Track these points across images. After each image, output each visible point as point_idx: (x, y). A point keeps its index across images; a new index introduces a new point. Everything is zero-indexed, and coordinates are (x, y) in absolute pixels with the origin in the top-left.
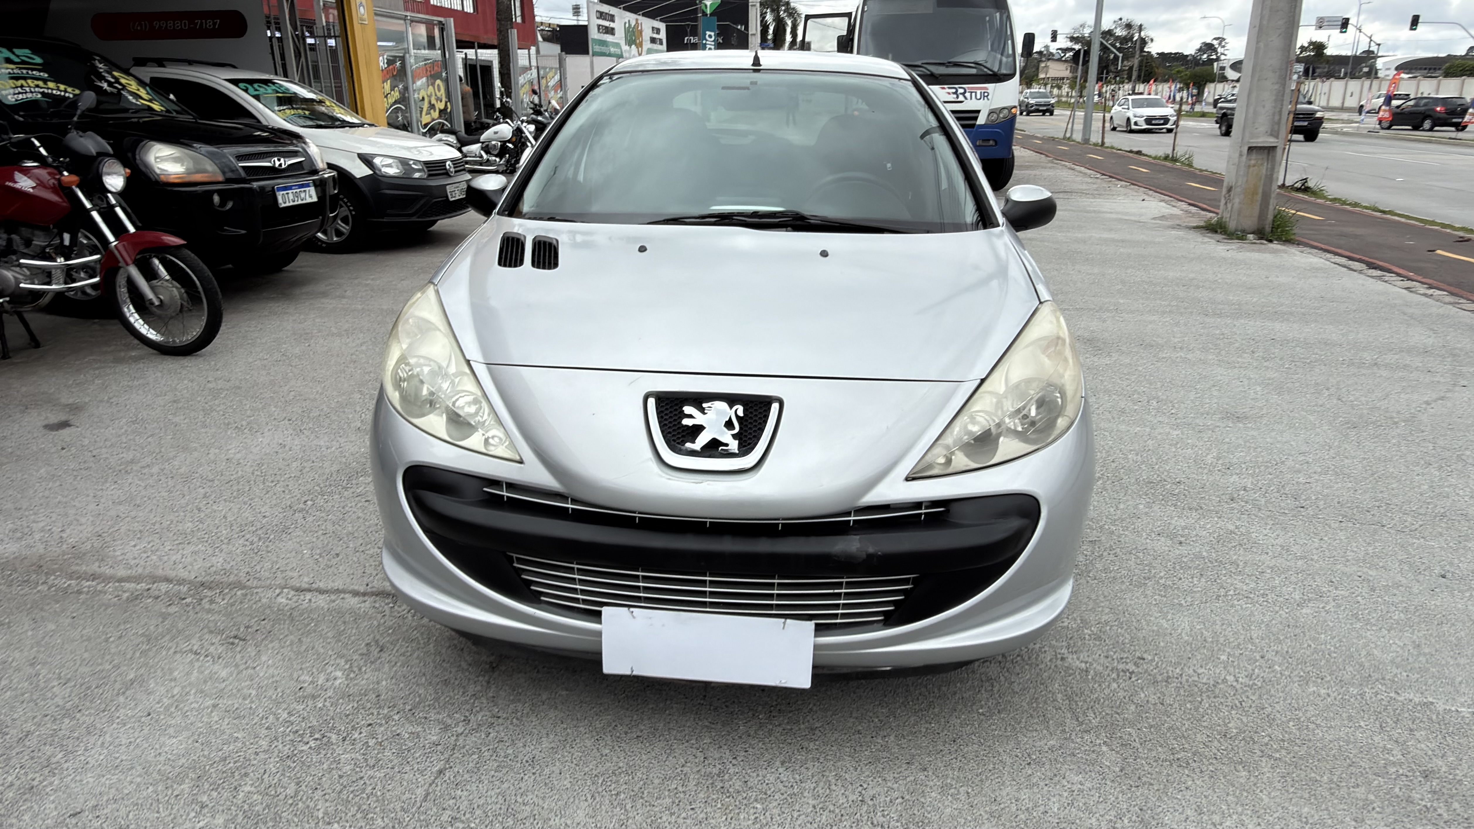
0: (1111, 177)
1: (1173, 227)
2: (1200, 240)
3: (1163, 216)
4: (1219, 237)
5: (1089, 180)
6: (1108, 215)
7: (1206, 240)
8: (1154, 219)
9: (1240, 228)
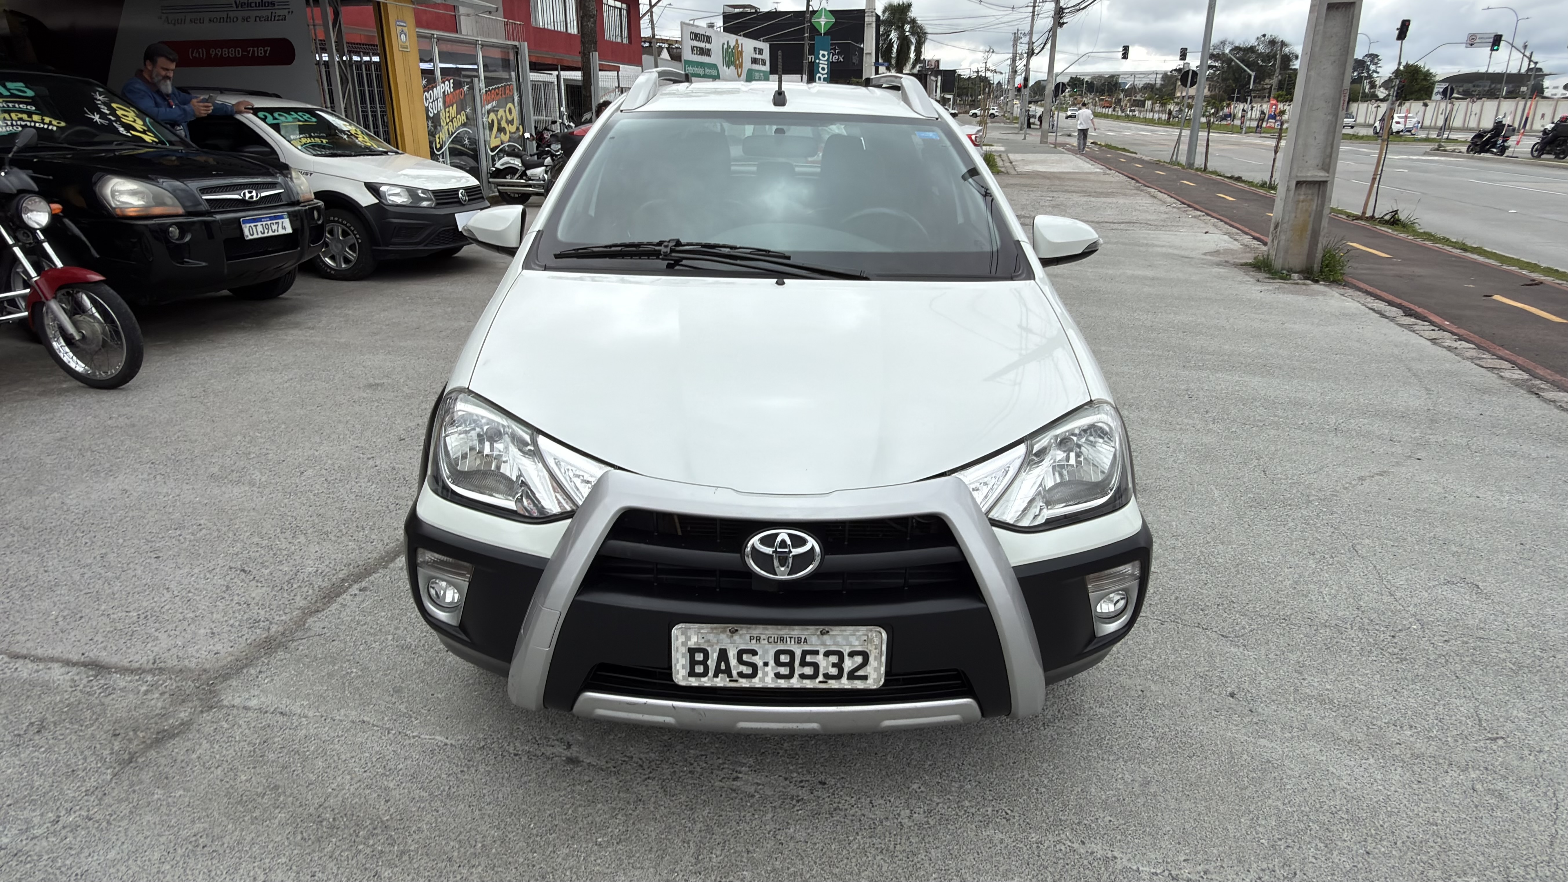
0: (1189, 206)
1: (1218, 264)
2: (1239, 279)
3: (1217, 251)
4: (1261, 276)
5: (1163, 208)
6: (1159, 249)
7: (1248, 278)
8: (1205, 254)
9: (1286, 267)
